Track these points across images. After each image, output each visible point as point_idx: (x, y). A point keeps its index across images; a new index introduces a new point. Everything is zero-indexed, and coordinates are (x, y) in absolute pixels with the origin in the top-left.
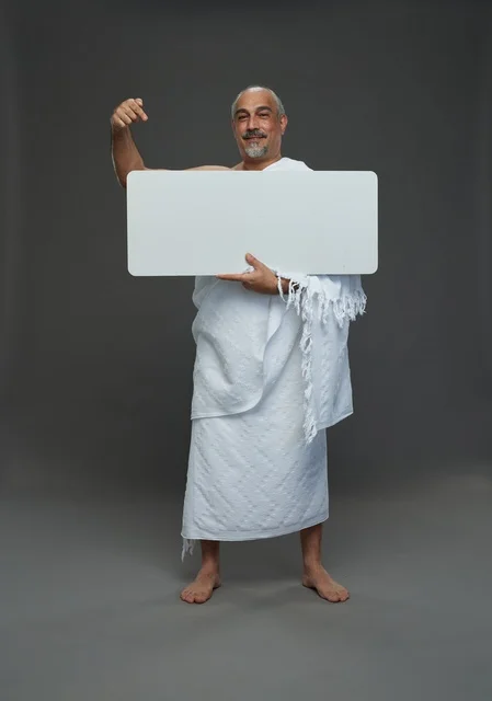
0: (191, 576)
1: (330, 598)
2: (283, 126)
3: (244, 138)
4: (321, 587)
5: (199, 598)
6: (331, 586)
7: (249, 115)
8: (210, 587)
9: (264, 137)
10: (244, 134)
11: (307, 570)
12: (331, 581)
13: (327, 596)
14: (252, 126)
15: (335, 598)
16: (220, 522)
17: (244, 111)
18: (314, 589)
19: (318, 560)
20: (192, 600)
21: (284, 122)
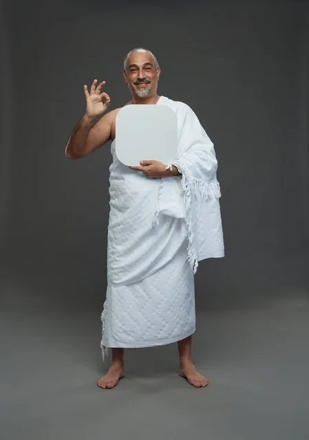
0: (105, 371)
1: (195, 384)
2: (158, 75)
3: (135, 84)
4: (190, 377)
5: (109, 385)
6: (197, 376)
7: (138, 69)
8: (117, 378)
9: (149, 82)
10: (135, 81)
11: (182, 365)
12: (197, 373)
13: (193, 383)
14: (141, 77)
15: (199, 385)
16: (129, 335)
17: (135, 66)
18: (186, 378)
19: (189, 359)
20: (104, 387)
21: (159, 72)
